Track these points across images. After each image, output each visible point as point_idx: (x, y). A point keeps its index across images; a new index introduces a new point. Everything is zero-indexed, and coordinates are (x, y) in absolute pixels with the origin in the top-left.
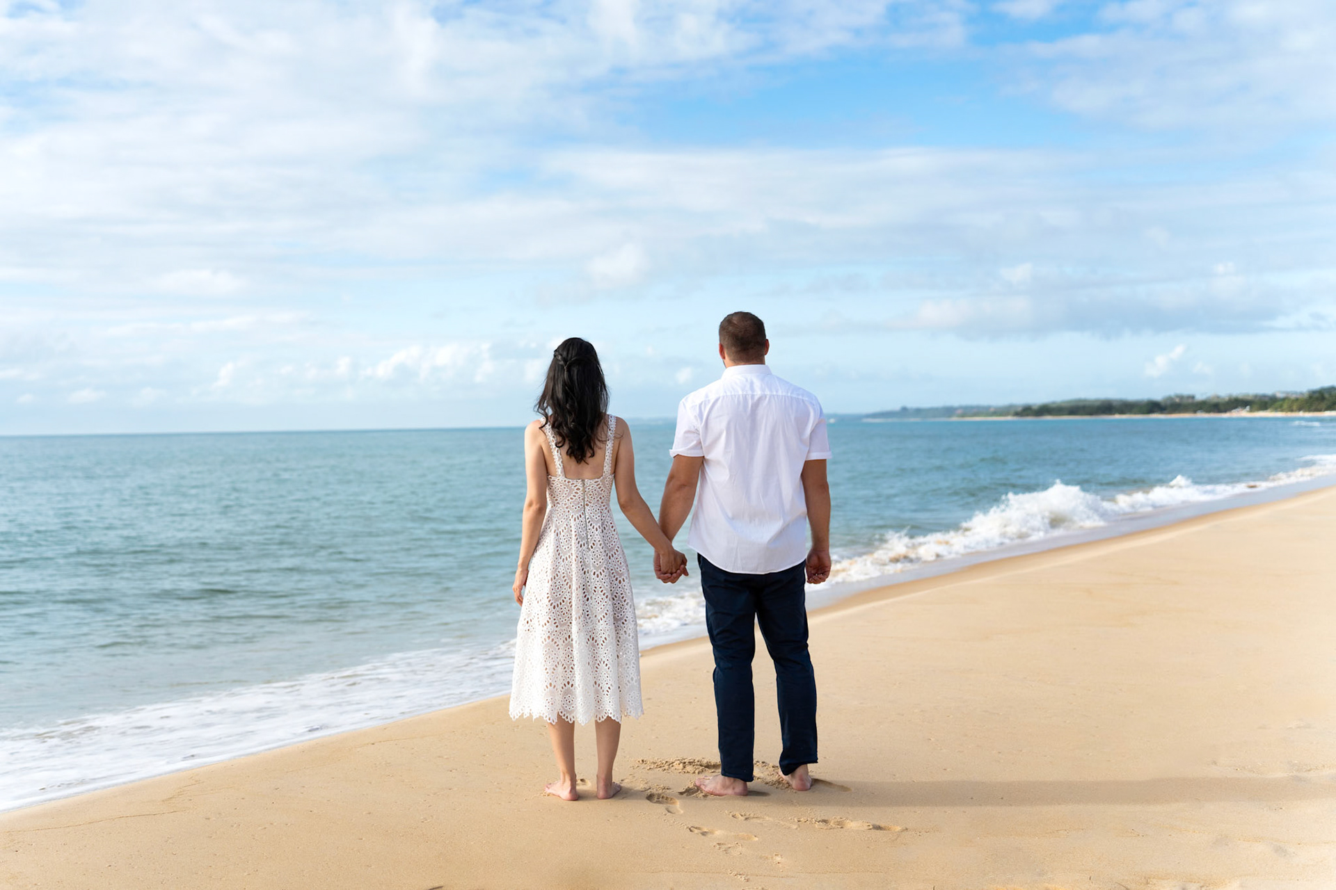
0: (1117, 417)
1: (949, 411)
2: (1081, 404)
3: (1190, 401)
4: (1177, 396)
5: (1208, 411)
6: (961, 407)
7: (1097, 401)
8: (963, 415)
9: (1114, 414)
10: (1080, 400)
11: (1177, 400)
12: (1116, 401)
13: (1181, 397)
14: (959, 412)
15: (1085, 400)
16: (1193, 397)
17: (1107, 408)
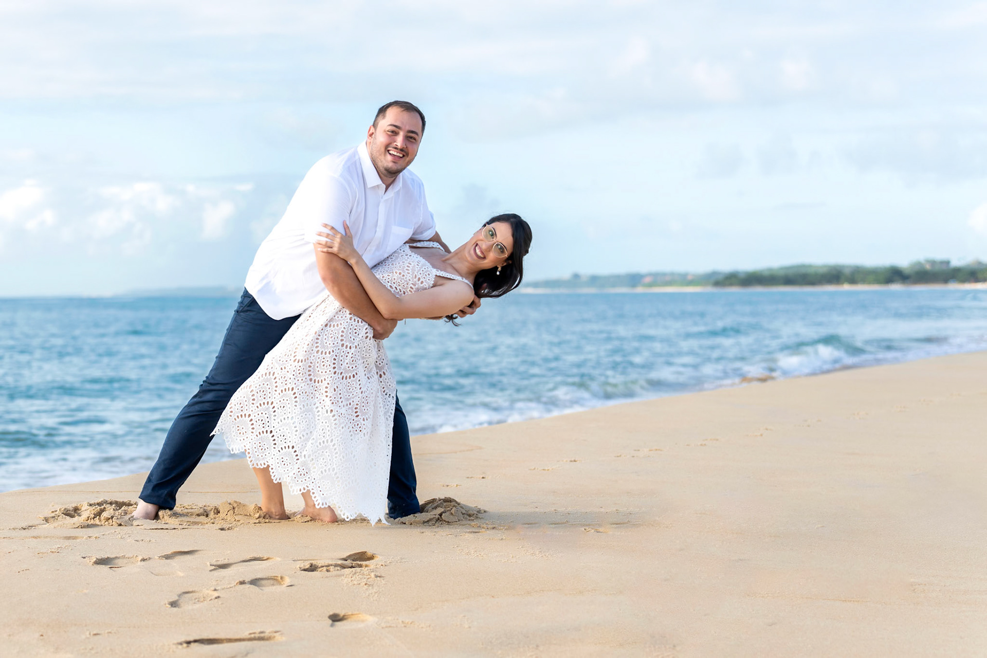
0: (846, 287)
1: (634, 279)
2: (803, 271)
3: (944, 267)
4: (928, 261)
5: (964, 281)
6: (650, 274)
7: (825, 266)
8: (651, 285)
9: (842, 283)
10: (803, 266)
11: (928, 267)
12: (848, 267)
13: (933, 263)
14: (647, 280)
15: (810, 266)
16: (948, 263)
17: (834, 276)
